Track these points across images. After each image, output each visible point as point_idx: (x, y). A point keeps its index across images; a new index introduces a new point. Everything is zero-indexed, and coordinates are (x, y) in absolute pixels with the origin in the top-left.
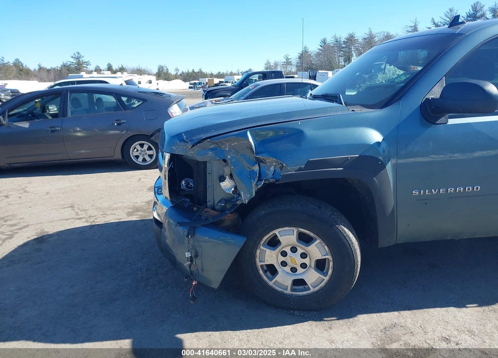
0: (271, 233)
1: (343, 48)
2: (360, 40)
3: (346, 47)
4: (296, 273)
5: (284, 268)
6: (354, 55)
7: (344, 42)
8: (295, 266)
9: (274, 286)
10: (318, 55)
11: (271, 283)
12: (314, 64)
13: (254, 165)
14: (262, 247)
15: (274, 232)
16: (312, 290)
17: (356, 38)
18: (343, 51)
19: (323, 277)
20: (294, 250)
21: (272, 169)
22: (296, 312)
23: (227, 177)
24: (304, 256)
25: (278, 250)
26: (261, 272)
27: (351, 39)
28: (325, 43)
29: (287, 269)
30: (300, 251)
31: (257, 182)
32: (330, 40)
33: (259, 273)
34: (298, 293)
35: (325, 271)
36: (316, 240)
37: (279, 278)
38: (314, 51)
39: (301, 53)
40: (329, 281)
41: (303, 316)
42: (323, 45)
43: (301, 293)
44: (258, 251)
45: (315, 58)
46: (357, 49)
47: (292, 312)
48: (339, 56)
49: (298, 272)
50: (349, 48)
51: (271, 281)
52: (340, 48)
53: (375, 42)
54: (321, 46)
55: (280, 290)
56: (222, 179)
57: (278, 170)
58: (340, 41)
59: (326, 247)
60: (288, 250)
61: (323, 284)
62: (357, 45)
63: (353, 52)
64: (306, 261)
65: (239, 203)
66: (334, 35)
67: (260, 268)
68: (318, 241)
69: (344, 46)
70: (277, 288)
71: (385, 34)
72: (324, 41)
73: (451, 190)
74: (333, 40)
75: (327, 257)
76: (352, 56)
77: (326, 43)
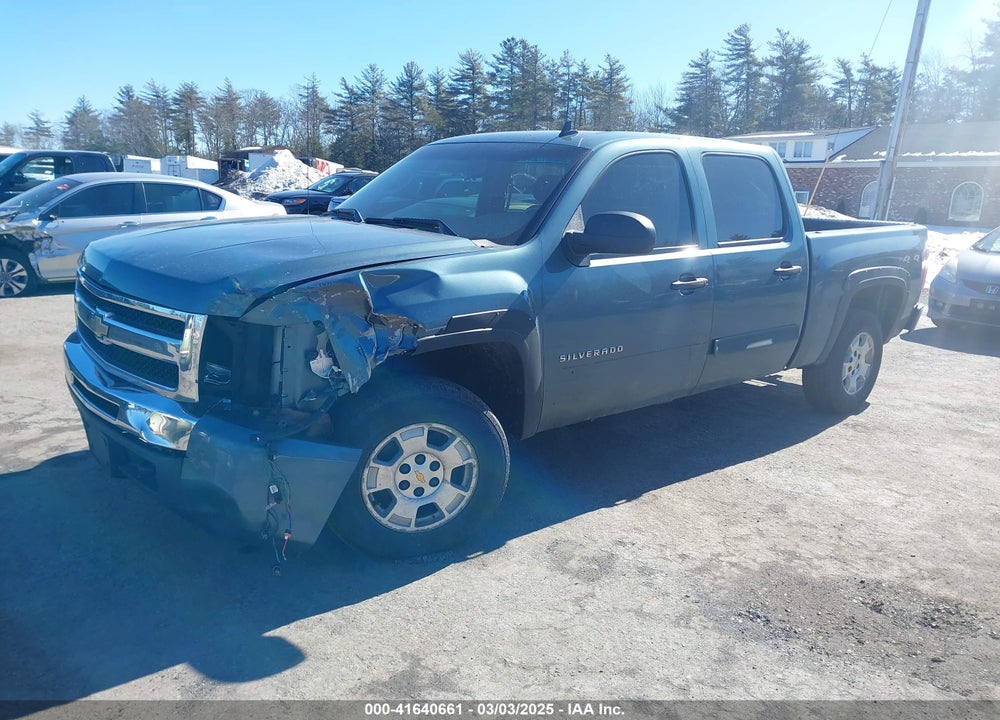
0: (389, 439)
1: (174, 111)
2: (209, 101)
3: (179, 111)
4: (424, 495)
5: (404, 492)
6: (198, 128)
7: (175, 99)
8: (422, 485)
9: (390, 524)
10: (115, 120)
11: (385, 521)
12: (107, 140)
13: (367, 329)
14: (372, 464)
15: (393, 435)
16: (448, 516)
17: (200, 95)
18: (174, 119)
19: (463, 493)
20: (420, 459)
21: (398, 333)
22: (425, 558)
23: (321, 351)
24: (435, 466)
25: (396, 464)
26: (369, 506)
27: (188, 97)
28: (130, 97)
29: (409, 492)
30: (429, 459)
31: (375, 357)
32: (141, 92)
33: (366, 507)
34: (426, 527)
35: (464, 483)
36: (454, 438)
37: (397, 510)
38: (106, 111)
39: (73, 112)
40: (472, 497)
41: (438, 560)
42: (125, 99)
43: (430, 526)
44: (366, 472)
45: (108, 124)
46: (204, 118)
47: (419, 559)
48: (166, 128)
49: (425, 494)
50: (187, 115)
51: (384, 517)
52: (166, 112)
53: (240, 109)
54: (121, 102)
55: (398, 528)
56: (312, 354)
57: (409, 334)
58: (165, 96)
59: (469, 447)
60: (411, 461)
61: (463, 503)
62: (203, 108)
63: (196, 124)
64: (439, 474)
65: (341, 393)
66: (150, 81)
67: (367, 499)
68: (458, 439)
69: (173, 108)
70: (394, 526)
71: (259, 96)
72: (128, 92)
73: (597, 353)
74: (148, 92)
75: (470, 461)
76: (195, 131)
77: (132, 96)
